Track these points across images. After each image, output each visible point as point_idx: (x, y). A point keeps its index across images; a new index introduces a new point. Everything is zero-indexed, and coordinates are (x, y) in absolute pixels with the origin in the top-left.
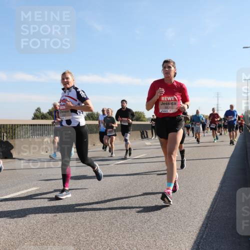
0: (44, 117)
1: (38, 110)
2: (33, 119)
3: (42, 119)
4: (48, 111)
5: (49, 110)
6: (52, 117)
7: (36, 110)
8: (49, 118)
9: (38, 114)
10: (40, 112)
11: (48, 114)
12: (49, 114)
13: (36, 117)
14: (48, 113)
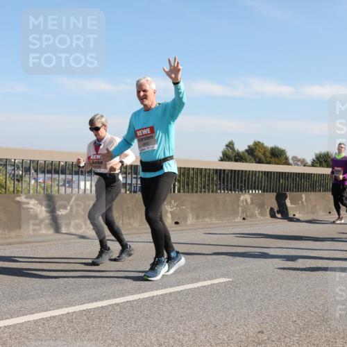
0: (239, 158)
1: (230, 145)
2: (222, 160)
3: (236, 161)
4: (247, 148)
5: (249, 146)
6: (253, 159)
7: (227, 146)
8: (248, 159)
9: (230, 152)
10: (233, 149)
11: (246, 154)
12: (249, 154)
13: (226, 157)
14: (247, 151)
